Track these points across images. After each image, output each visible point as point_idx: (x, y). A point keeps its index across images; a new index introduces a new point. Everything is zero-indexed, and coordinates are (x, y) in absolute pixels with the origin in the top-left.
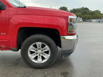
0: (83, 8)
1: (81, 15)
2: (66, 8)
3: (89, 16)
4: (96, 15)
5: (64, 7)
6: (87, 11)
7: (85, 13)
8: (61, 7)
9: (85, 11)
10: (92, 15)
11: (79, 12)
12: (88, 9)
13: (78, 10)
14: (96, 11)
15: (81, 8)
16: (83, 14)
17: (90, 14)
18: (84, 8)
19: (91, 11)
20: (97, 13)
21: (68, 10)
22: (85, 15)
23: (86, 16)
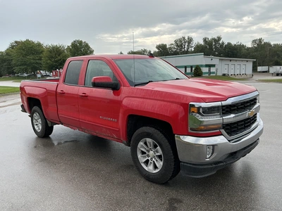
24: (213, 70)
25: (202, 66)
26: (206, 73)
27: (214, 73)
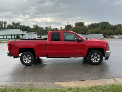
0: (102, 22)
1: (101, 30)
2: (83, 23)
3: (110, 31)
4: (118, 30)
5: (81, 23)
6: (108, 25)
7: (105, 28)
8: (77, 23)
9: (106, 26)
10: (114, 31)
11: (99, 27)
12: (108, 23)
13: (97, 25)
14: (118, 25)
15: (100, 23)
16: (103, 30)
17: (111, 29)
18: (104, 22)
19: (112, 25)
20: (119, 27)
21: (86, 26)
22: (106, 30)
23: (107, 32)
24: (24, 37)
25: (20, 35)
26: (21, 38)
27: (24, 38)
